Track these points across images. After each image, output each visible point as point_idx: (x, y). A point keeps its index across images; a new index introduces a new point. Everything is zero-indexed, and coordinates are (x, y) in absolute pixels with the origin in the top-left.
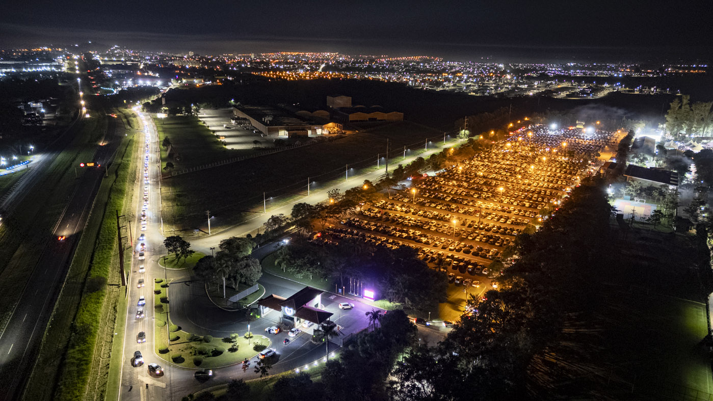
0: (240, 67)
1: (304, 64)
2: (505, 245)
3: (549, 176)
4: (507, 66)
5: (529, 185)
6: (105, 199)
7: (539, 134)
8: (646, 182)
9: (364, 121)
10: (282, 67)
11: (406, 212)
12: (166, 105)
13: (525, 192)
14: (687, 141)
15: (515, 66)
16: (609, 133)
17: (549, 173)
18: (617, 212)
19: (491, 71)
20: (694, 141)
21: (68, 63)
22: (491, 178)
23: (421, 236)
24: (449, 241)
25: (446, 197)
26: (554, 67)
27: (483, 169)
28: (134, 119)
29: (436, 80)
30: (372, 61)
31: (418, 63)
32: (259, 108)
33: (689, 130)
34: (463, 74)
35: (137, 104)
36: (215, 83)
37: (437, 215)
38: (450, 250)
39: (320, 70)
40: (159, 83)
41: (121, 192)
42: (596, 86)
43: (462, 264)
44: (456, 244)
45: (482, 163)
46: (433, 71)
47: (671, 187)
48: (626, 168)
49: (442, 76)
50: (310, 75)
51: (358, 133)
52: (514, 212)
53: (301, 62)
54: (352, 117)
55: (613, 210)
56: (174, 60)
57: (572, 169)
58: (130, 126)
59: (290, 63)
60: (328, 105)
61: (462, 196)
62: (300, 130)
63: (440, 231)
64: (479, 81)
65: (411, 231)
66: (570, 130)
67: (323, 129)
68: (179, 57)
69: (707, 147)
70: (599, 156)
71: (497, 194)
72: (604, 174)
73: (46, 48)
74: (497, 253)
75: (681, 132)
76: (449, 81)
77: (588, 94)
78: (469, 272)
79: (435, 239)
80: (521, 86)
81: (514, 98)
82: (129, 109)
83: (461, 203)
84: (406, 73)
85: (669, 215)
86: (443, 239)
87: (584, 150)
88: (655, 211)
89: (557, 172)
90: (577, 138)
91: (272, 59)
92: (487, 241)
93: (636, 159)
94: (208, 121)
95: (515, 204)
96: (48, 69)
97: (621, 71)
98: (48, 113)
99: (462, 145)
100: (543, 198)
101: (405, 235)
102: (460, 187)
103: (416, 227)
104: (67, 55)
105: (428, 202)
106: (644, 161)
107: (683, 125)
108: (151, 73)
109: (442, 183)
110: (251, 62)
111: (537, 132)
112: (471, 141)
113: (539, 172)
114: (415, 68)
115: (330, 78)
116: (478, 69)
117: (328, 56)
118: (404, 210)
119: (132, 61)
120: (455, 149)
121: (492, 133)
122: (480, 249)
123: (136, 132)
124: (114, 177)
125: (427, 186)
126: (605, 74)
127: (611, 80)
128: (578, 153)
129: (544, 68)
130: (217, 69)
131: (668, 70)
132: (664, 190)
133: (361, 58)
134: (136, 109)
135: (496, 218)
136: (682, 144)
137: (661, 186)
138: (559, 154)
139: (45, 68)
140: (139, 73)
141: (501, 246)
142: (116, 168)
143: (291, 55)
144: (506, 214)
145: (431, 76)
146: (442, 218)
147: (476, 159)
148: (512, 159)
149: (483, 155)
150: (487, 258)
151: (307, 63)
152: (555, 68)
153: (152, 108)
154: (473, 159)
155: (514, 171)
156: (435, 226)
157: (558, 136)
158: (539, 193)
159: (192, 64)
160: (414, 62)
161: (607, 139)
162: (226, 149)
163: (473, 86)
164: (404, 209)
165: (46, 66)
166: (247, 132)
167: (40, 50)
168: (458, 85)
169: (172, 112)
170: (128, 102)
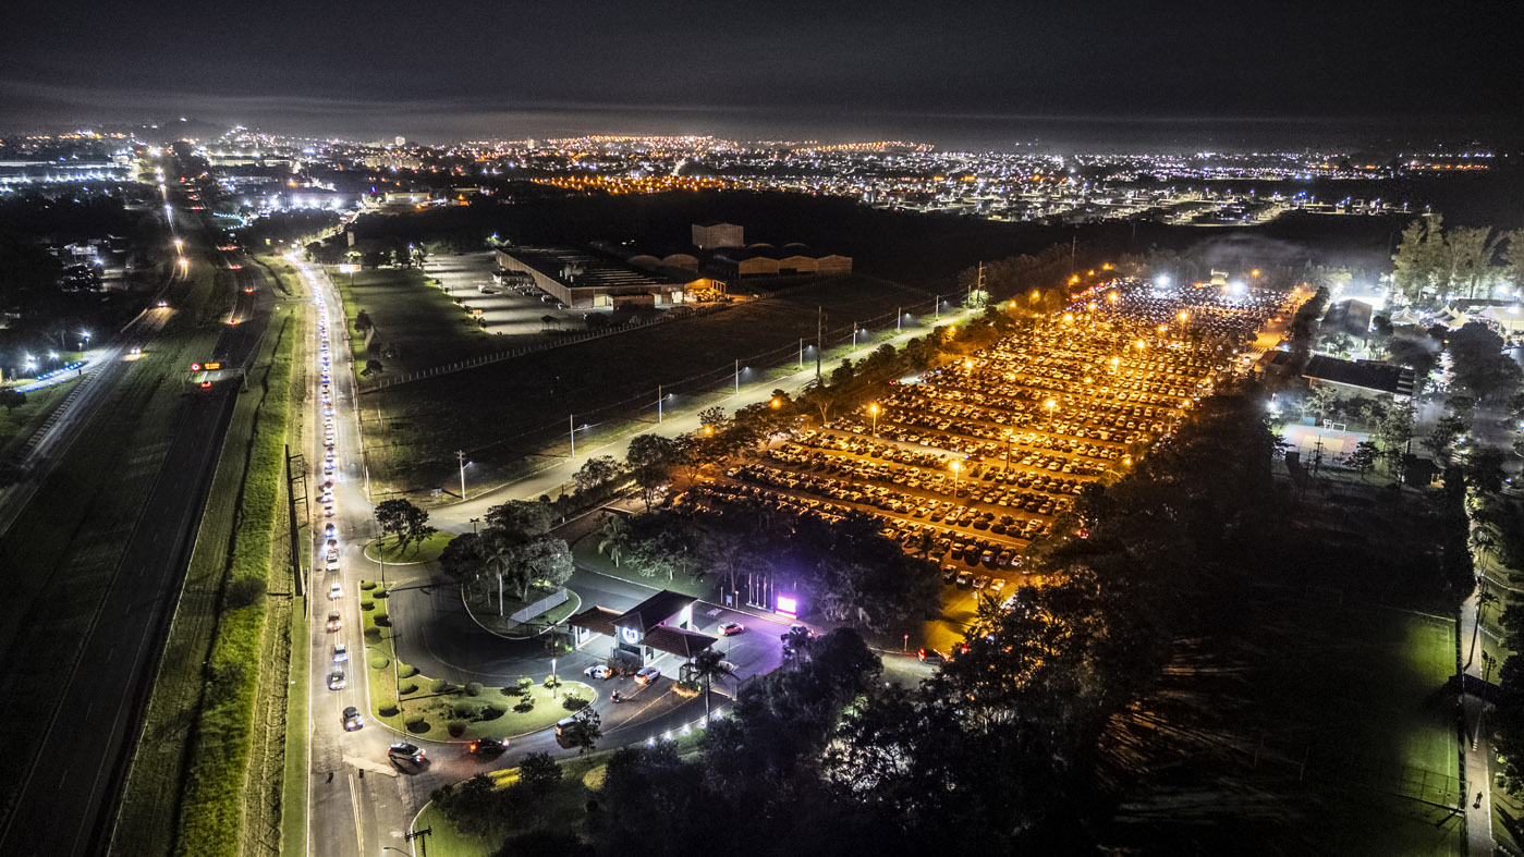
0: (505, 167)
1: (641, 159)
2: (1057, 511)
3: (1151, 380)
4: (1070, 160)
5: (1110, 397)
6: (247, 433)
7: (1132, 298)
8: (1347, 389)
9: (770, 274)
10: (593, 167)
11: (859, 452)
12: (355, 248)
13: (1102, 411)
14: (1439, 309)
15: (1086, 160)
16: (1277, 295)
17: (1151, 375)
18: (1286, 449)
19: (1037, 170)
20: (1452, 309)
21: (141, 164)
22: (1031, 386)
23: (889, 496)
24: (946, 506)
25: (939, 423)
26: (1168, 161)
27: (1015, 368)
28: (290, 276)
29: (919, 192)
30: (784, 152)
31: (882, 156)
32: (551, 251)
33: (1442, 284)
34: (976, 178)
35: (294, 246)
36: (454, 202)
37: (922, 458)
38: (948, 523)
39: (675, 173)
40: (336, 204)
41: (277, 420)
42: (1256, 199)
43: (970, 547)
44: (959, 512)
45: (1014, 356)
46: (914, 171)
47: (1398, 398)
48: (1308, 363)
49: (932, 183)
50: (655, 182)
51: (758, 300)
52: (1078, 451)
53: (635, 157)
54: (745, 267)
55: (1279, 444)
56: (365, 155)
57: (1200, 364)
58: (284, 291)
59: (612, 159)
60: (694, 242)
61: (973, 420)
62: (639, 294)
63: (928, 488)
64: (1009, 193)
65: (870, 488)
66: (1198, 290)
67: (685, 292)
68: (375, 149)
69: (1477, 319)
70: (1255, 339)
71: (1044, 414)
72: (1261, 373)
73: (90, 134)
74: (1041, 529)
75: (1425, 289)
76: (948, 192)
77: (1238, 216)
78: (984, 563)
79: (918, 502)
80: (1097, 202)
81: (1084, 226)
82: (278, 258)
83: (970, 434)
84: (857, 178)
85: (1390, 453)
86: (932, 501)
87: (1225, 329)
88: (1361, 443)
89: (1168, 371)
90: (1212, 304)
91: (572, 150)
92: (1021, 506)
93: (1330, 345)
94: (445, 279)
95: (1080, 434)
96: (100, 176)
97: (1308, 169)
98: (109, 268)
99: (974, 321)
100: (1137, 423)
101: (856, 495)
102: (968, 403)
103: (879, 480)
104: (136, 148)
105: (903, 433)
106: (1345, 349)
107: (1430, 277)
108: (317, 183)
109: (931, 396)
110: (528, 158)
111: (1128, 292)
112: (991, 313)
113: (1132, 372)
114: (875, 166)
115: (696, 188)
116: (1008, 167)
117: (691, 143)
118: (855, 449)
119: (278, 158)
120: (958, 328)
121: (1036, 295)
122: (1009, 521)
123: (297, 303)
124: (261, 391)
125: (902, 401)
126: (1276, 174)
127: (1288, 187)
128: (1212, 334)
129: (1149, 163)
130: (457, 174)
131: (1409, 166)
132: (1383, 403)
133: (762, 146)
134: (292, 255)
135: (1041, 461)
136: (1428, 316)
137: (1379, 396)
138: (1173, 336)
139: (93, 173)
140: (292, 183)
141: (1049, 514)
142: (263, 373)
143: (611, 142)
144: (1061, 454)
145: (909, 183)
146: (932, 462)
147: (1002, 347)
148: (1075, 347)
149: (1017, 341)
150: (1022, 537)
151: (646, 159)
152: (1171, 162)
153: (328, 253)
154: (995, 349)
155: (1079, 370)
156: (917, 478)
157: (1172, 301)
158: (1130, 412)
159: (403, 163)
160: (874, 154)
161: (1274, 306)
162: (484, 333)
163: (997, 201)
164: (855, 446)
165: (94, 170)
166: (529, 301)
167: (77, 137)
168: (965, 200)
169: (371, 260)
170: (275, 243)
